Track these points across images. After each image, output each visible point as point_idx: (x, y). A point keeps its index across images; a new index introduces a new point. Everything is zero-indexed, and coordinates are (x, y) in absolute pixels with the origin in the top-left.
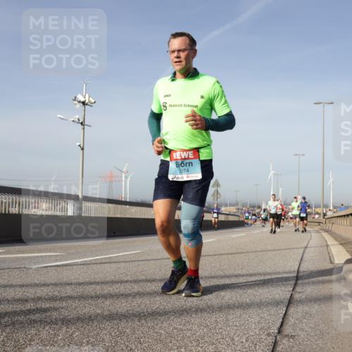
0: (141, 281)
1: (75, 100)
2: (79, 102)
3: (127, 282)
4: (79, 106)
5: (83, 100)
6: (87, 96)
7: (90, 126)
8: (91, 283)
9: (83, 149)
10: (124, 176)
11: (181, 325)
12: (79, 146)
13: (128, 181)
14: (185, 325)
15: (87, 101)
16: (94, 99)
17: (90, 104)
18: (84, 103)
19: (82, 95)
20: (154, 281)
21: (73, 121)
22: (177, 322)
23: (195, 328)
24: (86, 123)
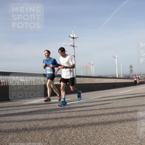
0: (103, 109)
1: (69, 37)
2: (71, 37)
3: (97, 109)
4: (71, 39)
5: (73, 36)
9: (74, 57)
10: (92, 66)
11: (121, 127)
12: (73, 55)
13: (94, 68)
14: (123, 126)
15: (74, 37)
16: (77, 36)
17: (76, 38)
18: (73, 38)
19: (72, 34)
20: (108, 109)
21: (70, 45)
22: (119, 126)
23: (127, 128)
24: (75, 46)
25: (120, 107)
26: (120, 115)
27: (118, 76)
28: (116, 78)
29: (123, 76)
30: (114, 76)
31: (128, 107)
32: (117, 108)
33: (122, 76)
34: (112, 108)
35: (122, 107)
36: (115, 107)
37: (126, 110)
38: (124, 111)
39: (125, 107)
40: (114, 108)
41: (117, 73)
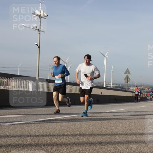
1: (34, 14)
2: (37, 15)
9: (39, 47)
12: (37, 45)
15: (42, 15)
27: (106, 84)
29: (114, 86)
30: (99, 85)
33: (111, 86)
41: (105, 80)
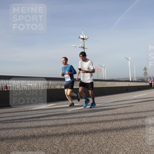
0: (116, 114)
1: (79, 38)
2: (81, 39)
3: (109, 115)
4: (81, 40)
5: (83, 37)
6: (84, 36)
7: (87, 49)
8: (94, 116)
10: (103, 68)
11: (135, 133)
13: (105, 71)
14: (137, 133)
16: (87, 37)
17: (86, 39)
18: (83, 39)
19: (82, 35)
20: (121, 114)
21: (80, 47)
22: (133, 132)
23: (142, 134)
24: (85, 47)
25: (134, 112)
26: (134, 121)
27: (131, 79)
28: (129, 81)
29: (137, 79)
30: (127, 80)
31: (143, 112)
32: (130, 113)
33: (135, 79)
34: (125, 114)
35: (135, 112)
36: (129, 112)
37: (140, 115)
38: (138, 116)
39: (139, 112)
40: (127, 113)
41: (130, 76)
